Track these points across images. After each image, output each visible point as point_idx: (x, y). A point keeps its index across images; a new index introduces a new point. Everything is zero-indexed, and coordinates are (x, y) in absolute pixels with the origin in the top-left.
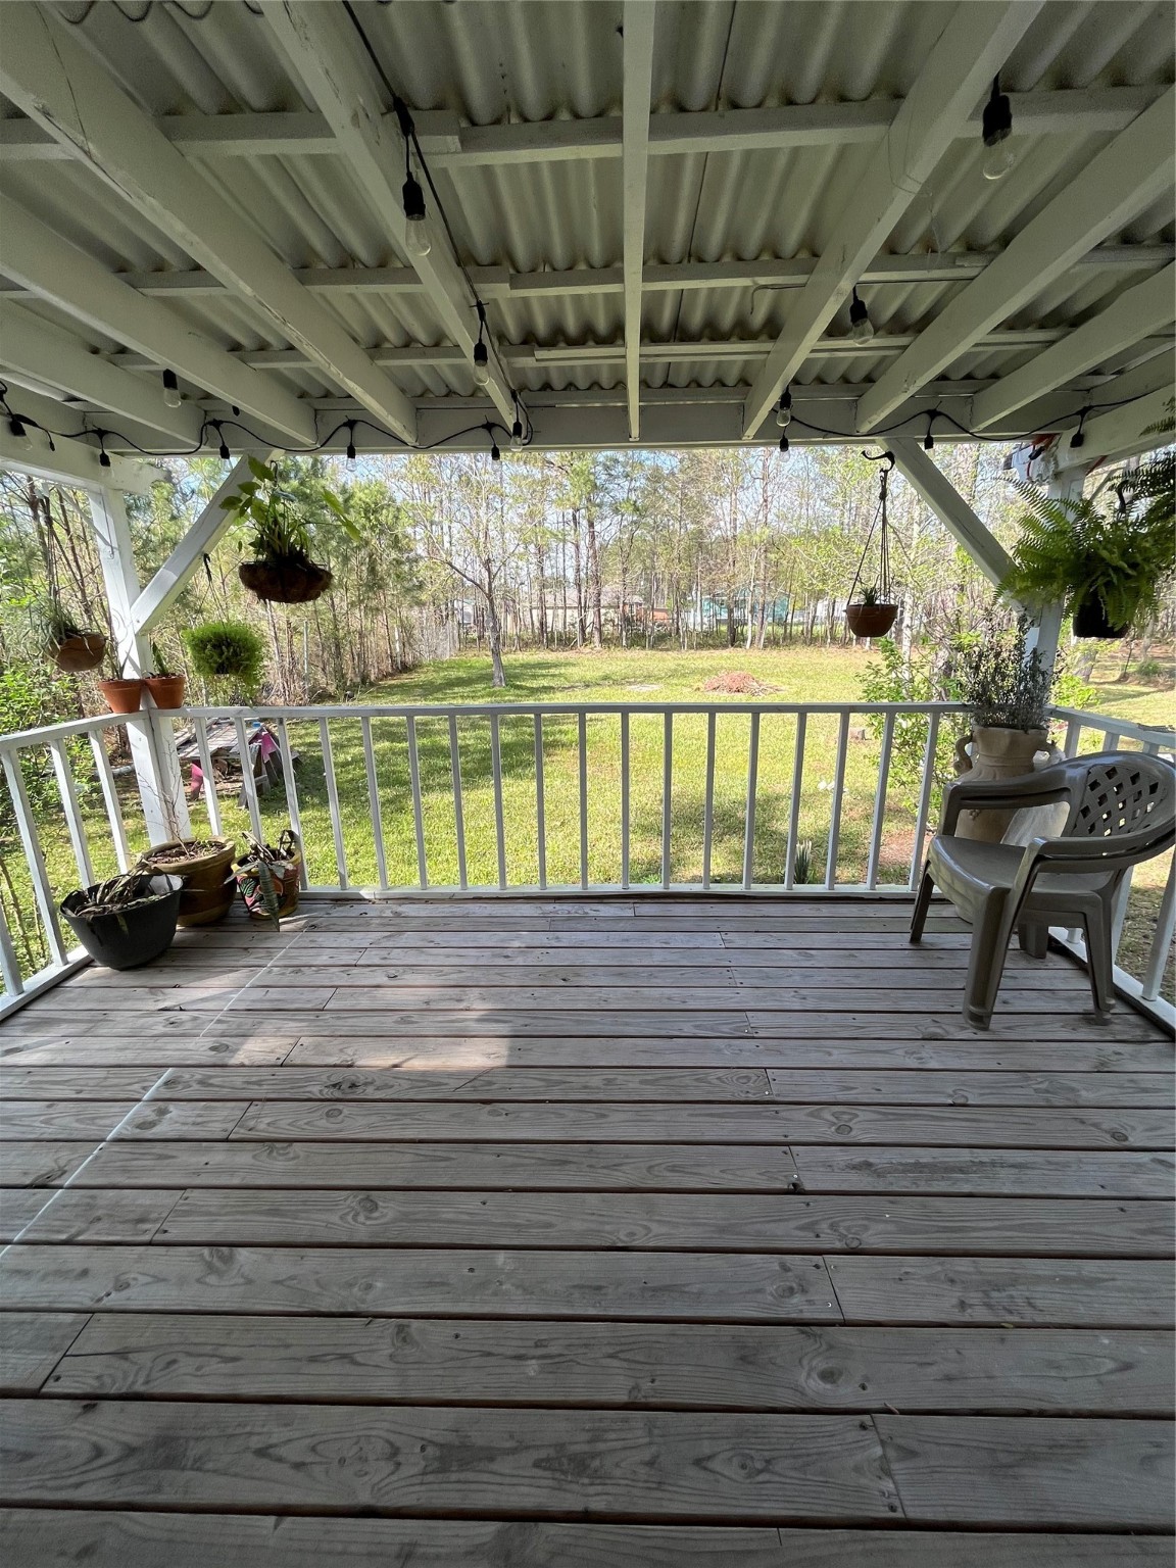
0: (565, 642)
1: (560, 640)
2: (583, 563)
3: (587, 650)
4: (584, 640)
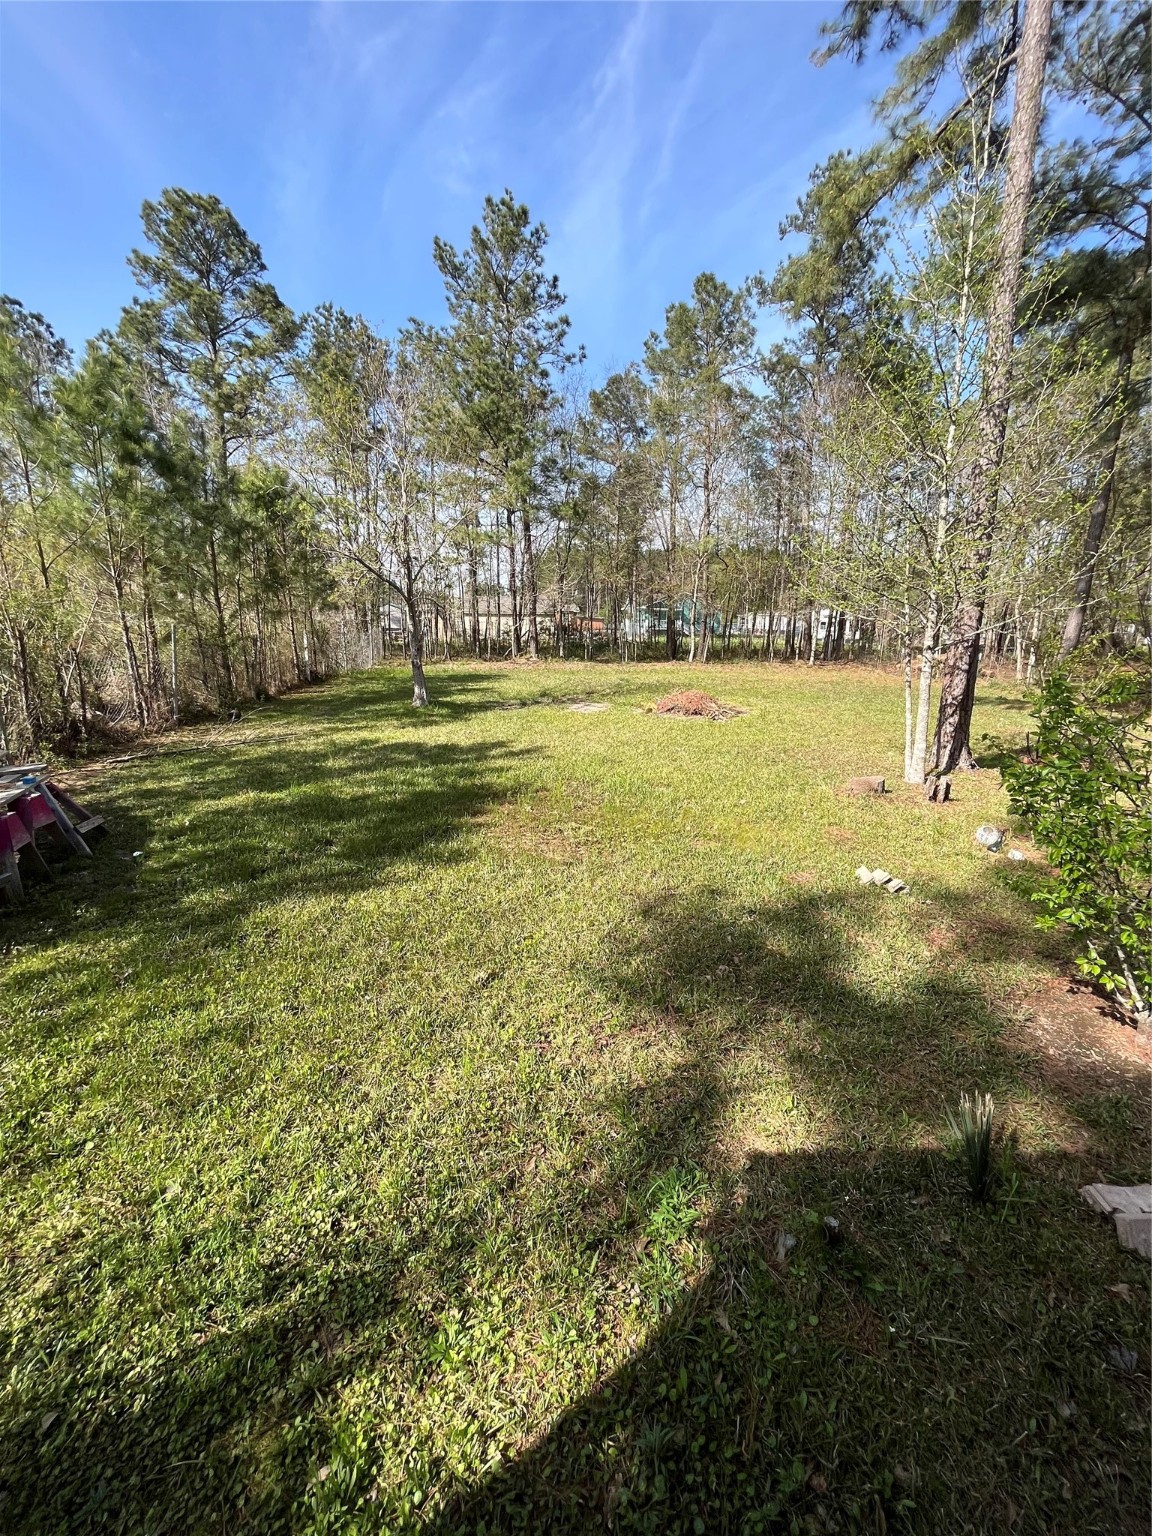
0: (500, 651)
1: (493, 649)
2: (518, 569)
3: (523, 660)
4: (519, 649)
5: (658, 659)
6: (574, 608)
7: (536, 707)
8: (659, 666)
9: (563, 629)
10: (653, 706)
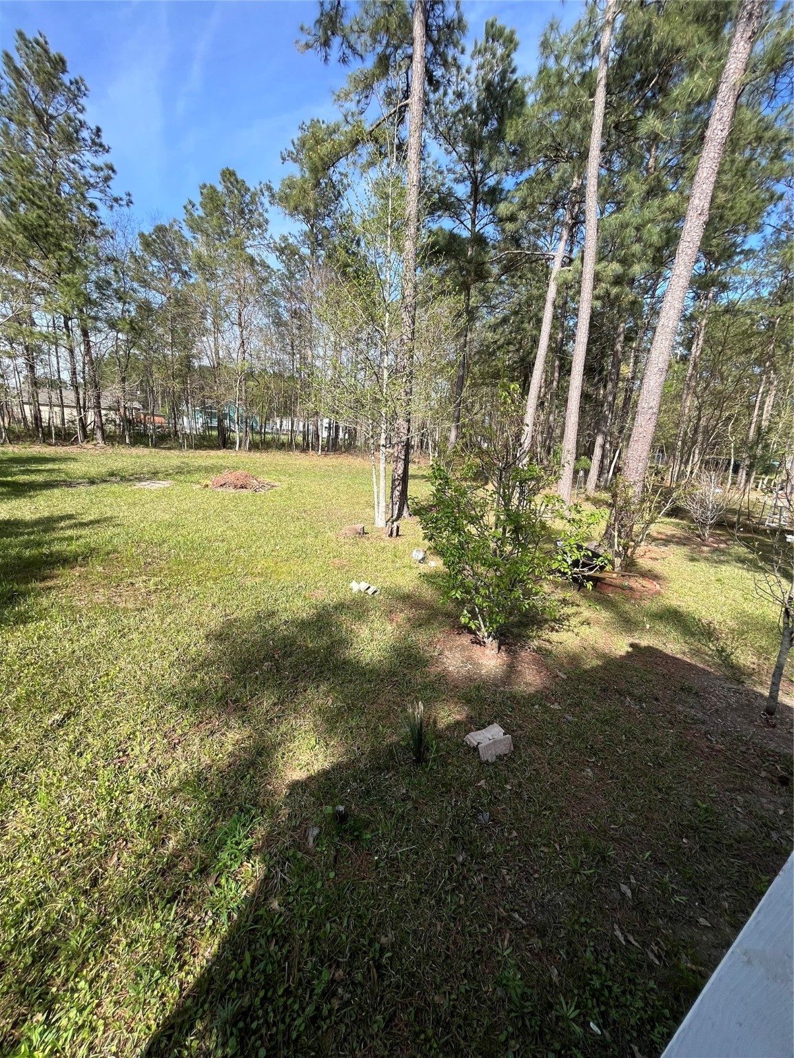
0: (65, 436)
1: (58, 435)
2: (79, 368)
3: (90, 446)
4: (85, 436)
5: (211, 448)
6: (136, 405)
7: (104, 485)
8: (213, 453)
9: (128, 422)
10: (209, 482)
